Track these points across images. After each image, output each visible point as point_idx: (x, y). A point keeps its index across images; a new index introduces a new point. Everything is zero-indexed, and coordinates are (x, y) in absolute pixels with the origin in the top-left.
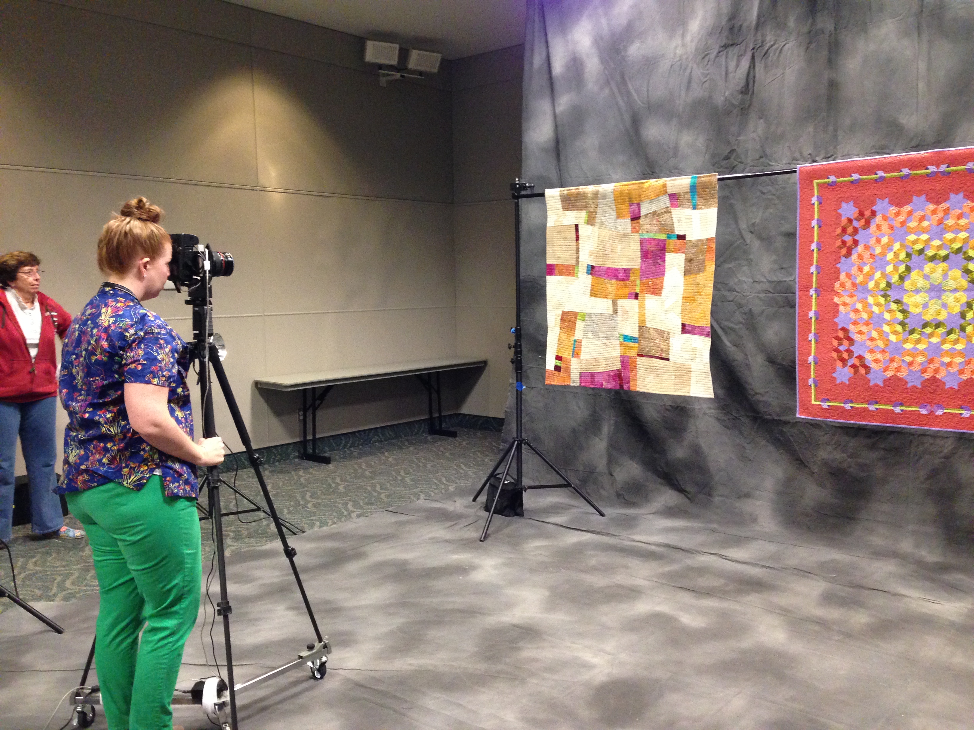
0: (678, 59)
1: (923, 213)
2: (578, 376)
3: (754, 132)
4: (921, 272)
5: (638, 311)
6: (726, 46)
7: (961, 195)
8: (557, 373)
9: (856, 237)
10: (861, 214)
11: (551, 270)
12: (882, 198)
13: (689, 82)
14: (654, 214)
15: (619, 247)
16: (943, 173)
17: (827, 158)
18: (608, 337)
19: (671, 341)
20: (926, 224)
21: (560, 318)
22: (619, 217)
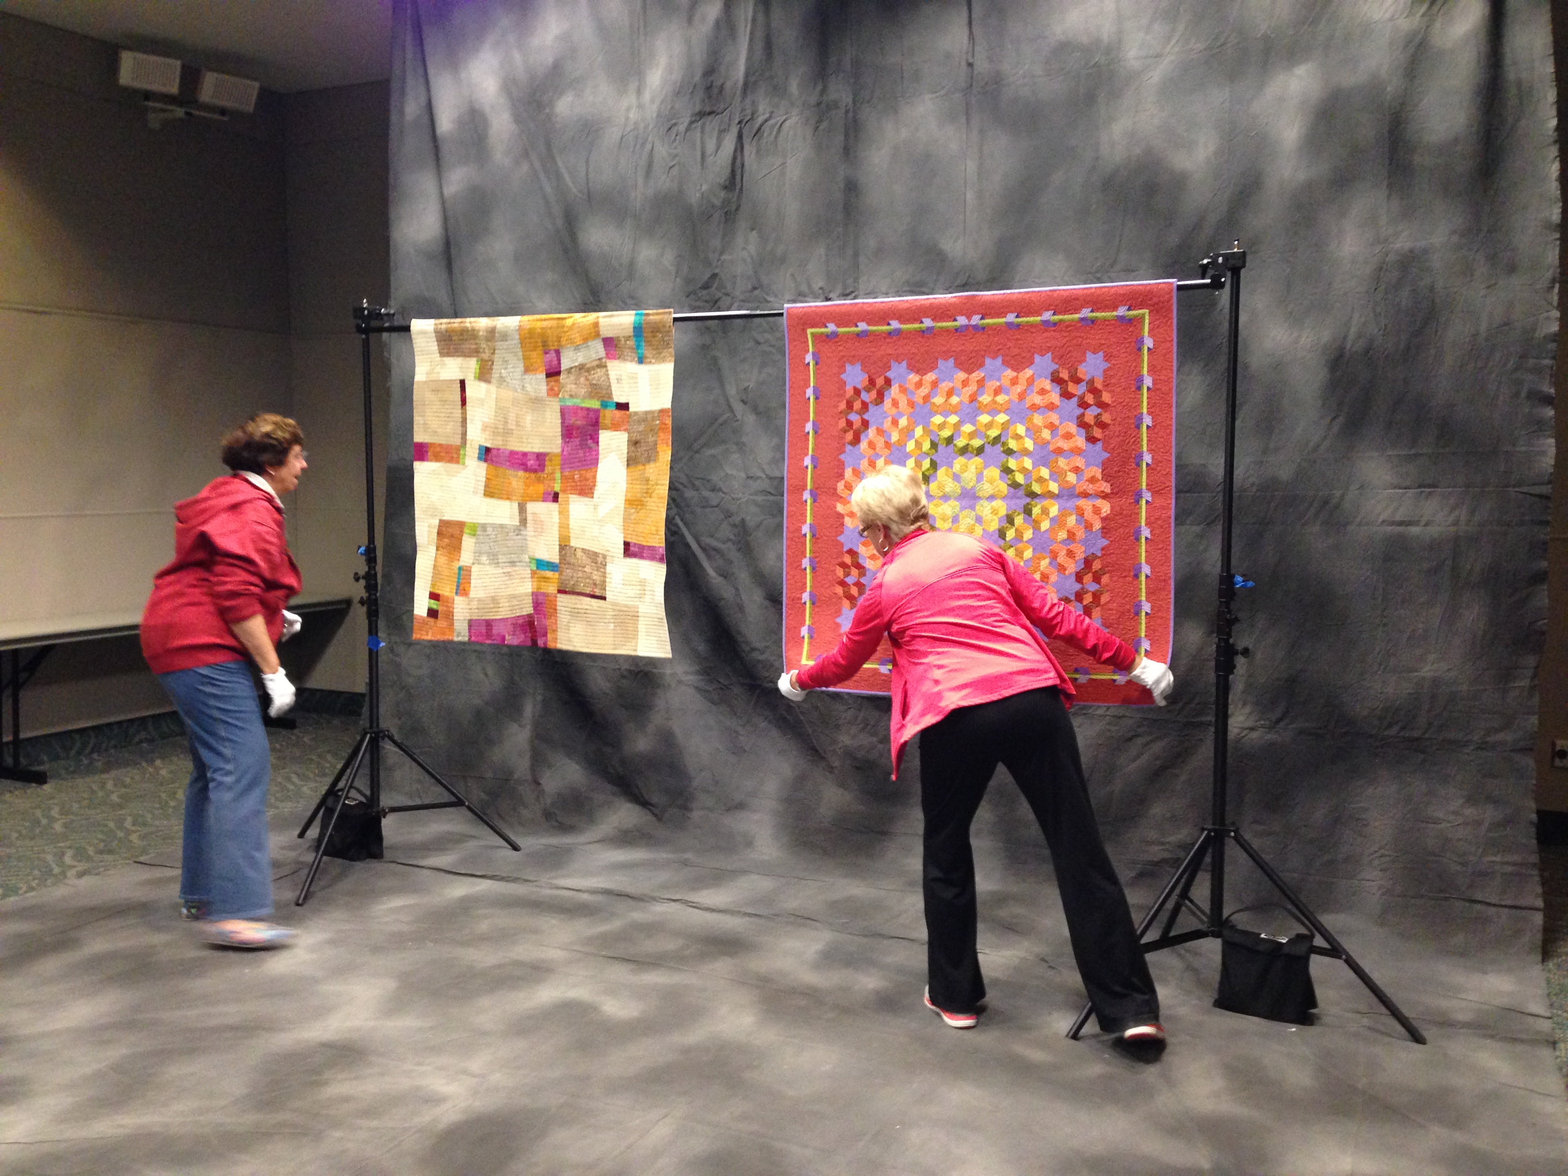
0: (632, 127)
1: (951, 385)
2: (466, 625)
3: (744, 249)
4: (950, 470)
5: (558, 521)
6: (701, 115)
7: (999, 360)
8: (432, 620)
9: (866, 417)
10: (872, 382)
11: (422, 452)
12: (898, 360)
13: (650, 165)
14: (581, 368)
15: (528, 419)
16: (976, 327)
17: (845, 295)
18: (513, 563)
19: (609, 568)
20: (955, 400)
21: (436, 530)
22: (527, 370)
